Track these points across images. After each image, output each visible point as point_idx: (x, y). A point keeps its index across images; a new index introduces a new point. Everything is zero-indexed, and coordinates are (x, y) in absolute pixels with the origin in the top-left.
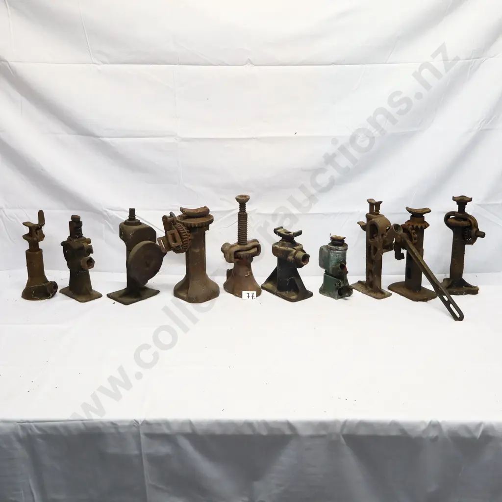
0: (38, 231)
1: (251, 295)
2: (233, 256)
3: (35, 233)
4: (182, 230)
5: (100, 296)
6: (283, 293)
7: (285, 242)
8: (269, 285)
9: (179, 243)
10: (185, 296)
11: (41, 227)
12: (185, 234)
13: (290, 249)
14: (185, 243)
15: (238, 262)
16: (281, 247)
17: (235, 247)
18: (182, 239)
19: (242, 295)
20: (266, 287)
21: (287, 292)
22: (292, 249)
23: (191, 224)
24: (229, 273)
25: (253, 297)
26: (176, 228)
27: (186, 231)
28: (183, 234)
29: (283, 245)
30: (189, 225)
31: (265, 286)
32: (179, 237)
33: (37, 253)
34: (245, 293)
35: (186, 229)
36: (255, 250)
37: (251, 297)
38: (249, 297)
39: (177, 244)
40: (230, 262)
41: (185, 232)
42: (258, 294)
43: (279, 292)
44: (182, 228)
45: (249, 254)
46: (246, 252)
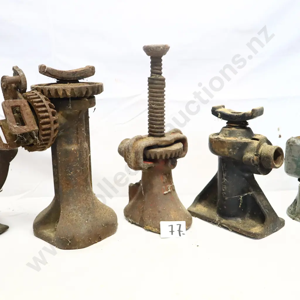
1: (176, 228)
2: (142, 157)
4: (38, 102)
6: (233, 222)
7: (233, 129)
8: (202, 209)
9: (31, 126)
10: (52, 235)
12: (44, 109)
13: (245, 140)
14: (44, 127)
15: (150, 168)
16: (228, 138)
17: (144, 140)
18: (37, 119)
19: (159, 229)
20: (198, 212)
21: (239, 220)
22: (250, 140)
23: (56, 91)
24: (134, 190)
25: (179, 231)
26: (25, 98)
27: (46, 103)
28: (39, 109)
29: (231, 134)
30: (53, 93)
31: (194, 210)
32: (31, 114)
34: (164, 225)
35: (46, 100)
36: (179, 146)
37: (176, 233)
38: (172, 232)
39: (25, 129)
40: (136, 167)
41: (44, 106)
42: (189, 225)
43: (223, 221)
44: (39, 98)
45: (172, 153)
46: (164, 149)
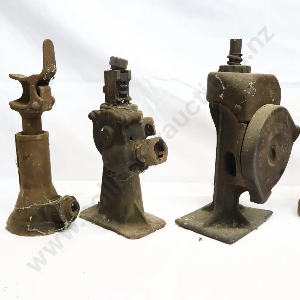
0: (42, 88)
3: (35, 92)
5: (162, 224)
11: (48, 81)
33: (39, 137)
